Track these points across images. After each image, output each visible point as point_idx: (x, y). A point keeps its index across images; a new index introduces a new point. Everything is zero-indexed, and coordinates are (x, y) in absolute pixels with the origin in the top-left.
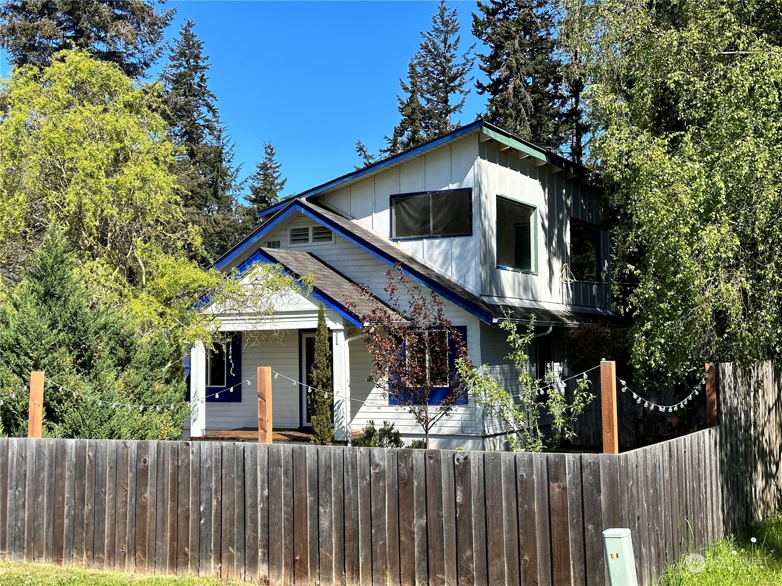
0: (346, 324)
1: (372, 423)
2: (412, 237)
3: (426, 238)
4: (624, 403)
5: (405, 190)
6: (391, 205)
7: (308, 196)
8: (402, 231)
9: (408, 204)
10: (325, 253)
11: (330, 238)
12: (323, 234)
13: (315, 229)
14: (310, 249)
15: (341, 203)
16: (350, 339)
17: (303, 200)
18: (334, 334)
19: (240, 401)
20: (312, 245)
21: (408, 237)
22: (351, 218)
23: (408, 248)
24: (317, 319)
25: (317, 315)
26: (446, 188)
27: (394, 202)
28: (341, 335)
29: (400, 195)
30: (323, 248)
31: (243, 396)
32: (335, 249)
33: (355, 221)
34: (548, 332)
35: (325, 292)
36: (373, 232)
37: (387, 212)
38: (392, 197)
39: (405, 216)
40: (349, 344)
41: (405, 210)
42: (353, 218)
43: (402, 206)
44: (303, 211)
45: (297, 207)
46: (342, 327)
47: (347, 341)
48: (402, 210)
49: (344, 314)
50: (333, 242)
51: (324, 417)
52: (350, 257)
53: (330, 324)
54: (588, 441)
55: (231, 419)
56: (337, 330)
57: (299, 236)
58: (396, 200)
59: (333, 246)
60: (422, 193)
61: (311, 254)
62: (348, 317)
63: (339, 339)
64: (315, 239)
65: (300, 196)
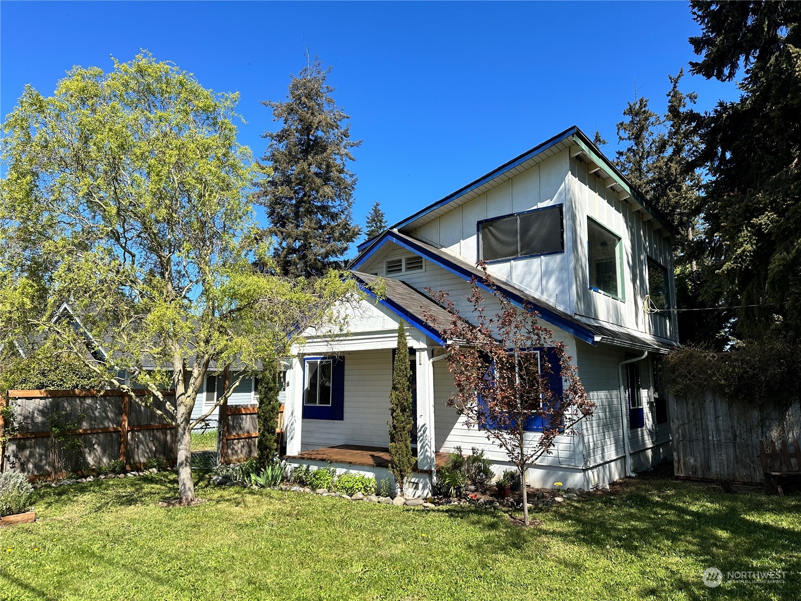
0: (430, 343)
1: (459, 449)
2: (499, 259)
3: (514, 259)
4: (738, 433)
5: (492, 215)
6: (478, 230)
7: (399, 227)
8: (490, 254)
9: (495, 228)
10: (416, 280)
11: (421, 267)
12: (414, 264)
13: (408, 259)
14: (402, 278)
15: (431, 234)
16: (435, 359)
17: (395, 230)
18: (417, 353)
19: (341, 418)
20: (405, 275)
21: (496, 260)
22: (440, 247)
23: (497, 271)
24: (397, 338)
25: (397, 335)
26: (535, 207)
27: (481, 226)
28: (425, 354)
29: (487, 221)
30: (415, 276)
31: (345, 415)
32: (425, 276)
33: (444, 250)
34: (644, 357)
35: (408, 310)
36: (461, 258)
37: (475, 237)
38: (479, 223)
39: (492, 240)
40: (433, 363)
41: (493, 234)
42: (442, 247)
43: (490, 231)
44: (394, 240)
45: (390, 237)
46: (426, 346)
47: (431, 360)
48: (490, 236)
49: (427, 332)
50: (423, 270)
51: (403, 445)
52: (439, 283)
53: (412, 343)
54: (695, 472)
55: (334, 436)
56: (421, 349)
57: (393, 268)
58: (483, 226)
59: (423, 274)
60: (509, 216)
61: (404, 282)
62: (431, 334)
63: (422, 359)
64: (408, 269)
65: (392, 228)
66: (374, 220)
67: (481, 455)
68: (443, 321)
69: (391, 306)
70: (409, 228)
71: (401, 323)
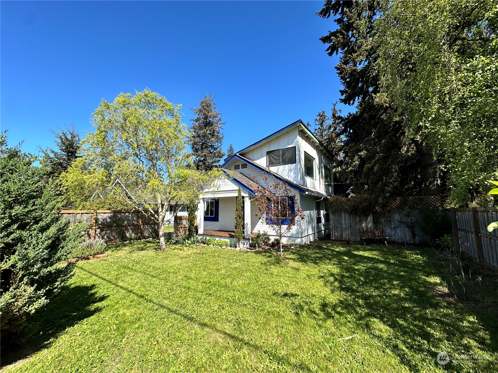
0: (250, 194)
1: (259, 231)
3: (279, 165)
4: (352, 225)
5: (272, 149)
6: (267, 155)
7: (239, 153)
8: (271, 163)
9: (273, 154)
10: (244, 172)
12: (244, 166)
13: (242, 164)
14: (239, 171)
15: (251, 156)
16: (251, 200)
17: (237, 154)
18: (245, 198)
19: (218, 221)
20: (241, 170)
21: (273, 165)
22: (253, 160)
23: (273, 169)
24: (238, 193)
25: (238, 191)
26: (287, 147)
28: (248, 199)
29: (270, 151)
30: (244, 171)
33: (255, 161)
34: (322, 199)
36: (261, 165)
37: (266, 157)
38: (267, 152)
39: (272, 158)
40: (251, 202)
44: (237, 158)
45: (235, 157)
46: (248, 195)
48: (271, 156)
49: (249, 190)
50: (247, 168)
51: (239, 230)
52: (253, 173)
53: (243, 194)
54: (338, 238)
55: (215, 227)
57: (237, 167)
58: (269, 153)
59: (247, 170)
60: (277, 150)
64: (242, 168)
65: (236, 153)
66: (230, 151)
67: (267, 233)
68: (254, 187)
69: (235, 181)
70: (243, 154)
71: (239, 187)
